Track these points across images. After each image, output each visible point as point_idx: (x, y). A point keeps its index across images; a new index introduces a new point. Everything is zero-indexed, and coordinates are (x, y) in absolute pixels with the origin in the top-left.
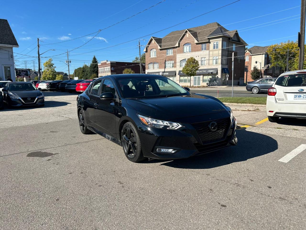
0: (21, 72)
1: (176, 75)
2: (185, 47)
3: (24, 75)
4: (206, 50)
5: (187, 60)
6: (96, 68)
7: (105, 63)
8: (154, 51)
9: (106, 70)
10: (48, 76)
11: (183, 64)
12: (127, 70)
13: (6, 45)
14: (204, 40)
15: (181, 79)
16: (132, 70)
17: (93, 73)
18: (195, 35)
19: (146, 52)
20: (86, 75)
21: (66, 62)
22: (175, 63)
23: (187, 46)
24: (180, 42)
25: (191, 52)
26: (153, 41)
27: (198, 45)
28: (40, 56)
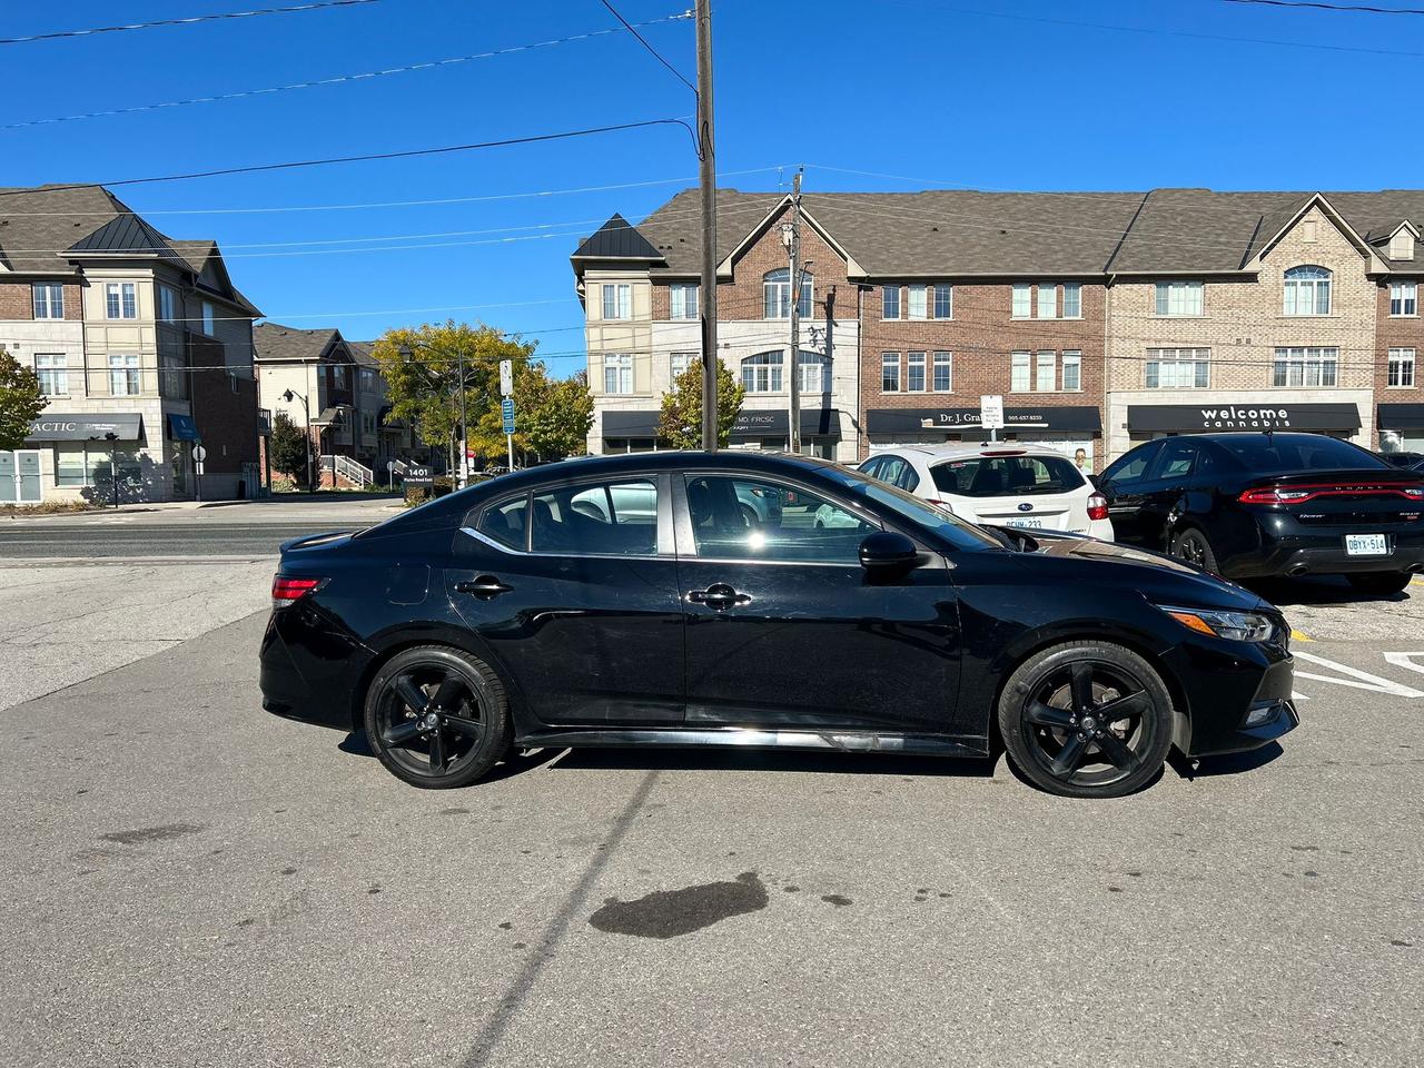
4: (62, 320)
14: (49, 265)
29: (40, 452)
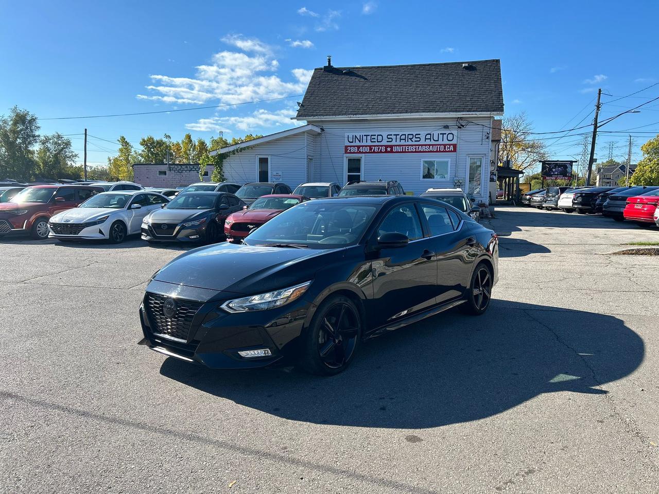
0: (553, 168)
3: (557, 174)
10: (648, 174)
13: (479, 114)
28: (598, 130)
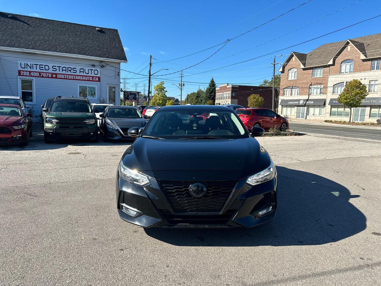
0: (129, 95)
1: (325, 104)
2: (343, 66)
3: (132, 99)
4: (379, 70)
5: (345, 83)
6: (213, 94)
7: (225, 87)
8: (294, 71)
9: (225, 96)
11: (338, 89)
12: (254, 96)
13: (113, 60)
14: (377, 55)
15: (332, 110)
16: (260, 96)
17: (209, 100)
18: (361, 47)
19: (283, 72)
20: (200, 101)
21: (179, 86)
22: (326, 88)
23: (347, 64)
24: (337, 57)
25: (354, 72)
26: (295, 58)
27: (365, 63)
28: (151, 77)
29: (366, 108)
